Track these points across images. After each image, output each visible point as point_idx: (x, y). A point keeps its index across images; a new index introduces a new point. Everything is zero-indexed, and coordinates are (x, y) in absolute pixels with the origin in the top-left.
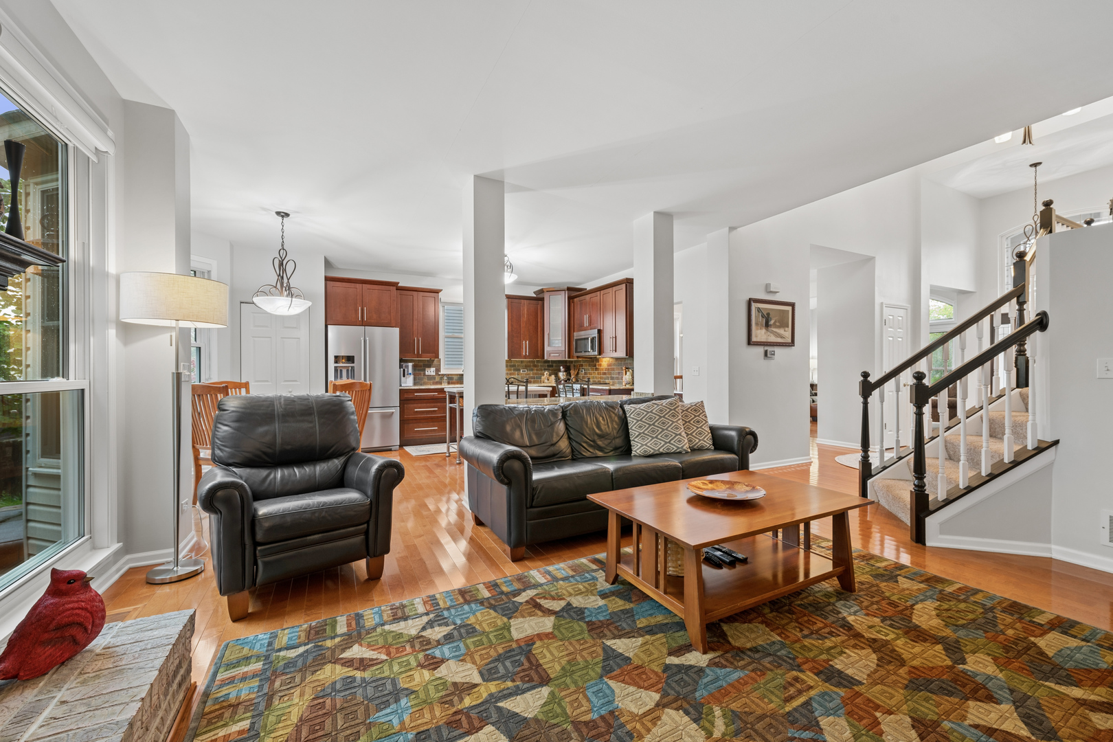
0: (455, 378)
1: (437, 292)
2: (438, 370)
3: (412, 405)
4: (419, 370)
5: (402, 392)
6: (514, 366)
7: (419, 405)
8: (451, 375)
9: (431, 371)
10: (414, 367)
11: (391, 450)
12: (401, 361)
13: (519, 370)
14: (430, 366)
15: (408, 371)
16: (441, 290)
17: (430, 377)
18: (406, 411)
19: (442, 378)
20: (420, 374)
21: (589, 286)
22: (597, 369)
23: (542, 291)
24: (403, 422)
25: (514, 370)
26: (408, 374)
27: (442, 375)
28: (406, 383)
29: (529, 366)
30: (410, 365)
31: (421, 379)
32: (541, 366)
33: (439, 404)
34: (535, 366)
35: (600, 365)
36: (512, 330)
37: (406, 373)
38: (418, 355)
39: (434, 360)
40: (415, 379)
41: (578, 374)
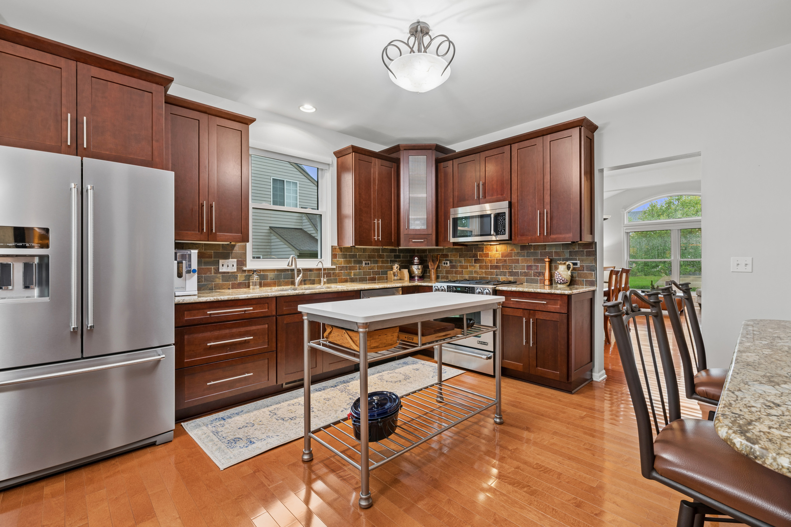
0: (271, 275)
1: (246, 121)
2: (241, 263)
3: (201, 335)
4: (206, 263)
5: (181, 309)
6: (354, 256)
7: (216, 333)
8: (264, 270)
9: (228, 266)
10: (200, 256)
11: (153, 444)
12: (178, 246)
13: (360, 262)
14: (226, 256)
15: (190, 266)
16: (252, 120)
17: (227, 276)
18: (186, 348)
19: (248, 278)
20: (210, 270)
21: (458, 147)
22: (476, 261)
23: (396, 149)
24: (182, 371)
25: (356, 262)
26: (188, 272)
27: (249, 271)
28: (184, 288)
29: (373, 257)
30: (194, 253)
31: (211, 280)
32: (388, 257)
33: (254, 328)
34: (380, 256)
35: (487, 255)
36: (360, 202)
37: (184, 270)
38: (210, 235)
39: (234, 246)
40: (199, 280)
41: (438, 267)
